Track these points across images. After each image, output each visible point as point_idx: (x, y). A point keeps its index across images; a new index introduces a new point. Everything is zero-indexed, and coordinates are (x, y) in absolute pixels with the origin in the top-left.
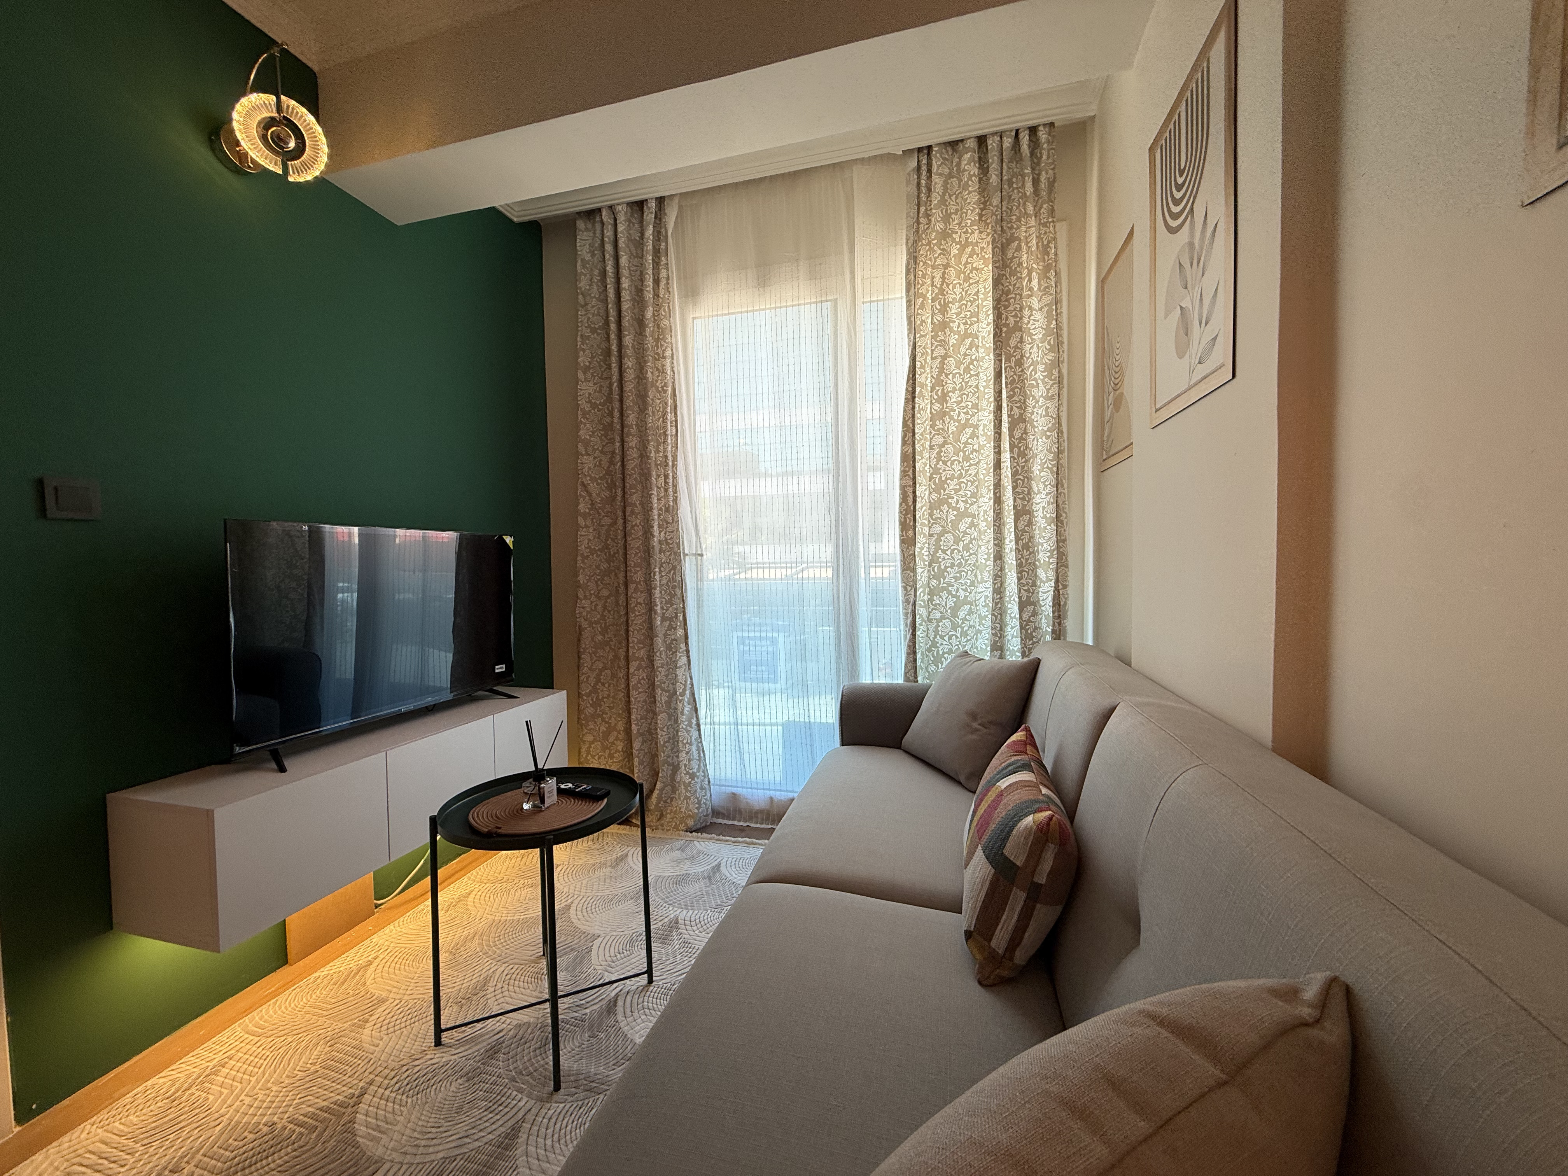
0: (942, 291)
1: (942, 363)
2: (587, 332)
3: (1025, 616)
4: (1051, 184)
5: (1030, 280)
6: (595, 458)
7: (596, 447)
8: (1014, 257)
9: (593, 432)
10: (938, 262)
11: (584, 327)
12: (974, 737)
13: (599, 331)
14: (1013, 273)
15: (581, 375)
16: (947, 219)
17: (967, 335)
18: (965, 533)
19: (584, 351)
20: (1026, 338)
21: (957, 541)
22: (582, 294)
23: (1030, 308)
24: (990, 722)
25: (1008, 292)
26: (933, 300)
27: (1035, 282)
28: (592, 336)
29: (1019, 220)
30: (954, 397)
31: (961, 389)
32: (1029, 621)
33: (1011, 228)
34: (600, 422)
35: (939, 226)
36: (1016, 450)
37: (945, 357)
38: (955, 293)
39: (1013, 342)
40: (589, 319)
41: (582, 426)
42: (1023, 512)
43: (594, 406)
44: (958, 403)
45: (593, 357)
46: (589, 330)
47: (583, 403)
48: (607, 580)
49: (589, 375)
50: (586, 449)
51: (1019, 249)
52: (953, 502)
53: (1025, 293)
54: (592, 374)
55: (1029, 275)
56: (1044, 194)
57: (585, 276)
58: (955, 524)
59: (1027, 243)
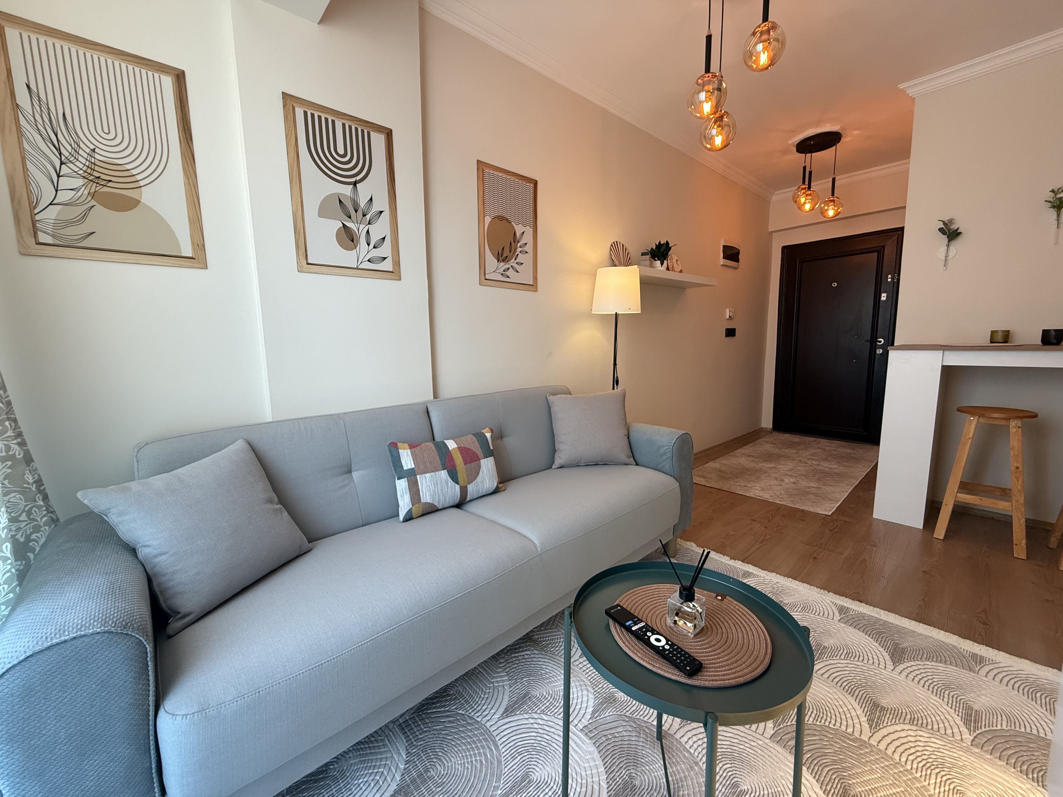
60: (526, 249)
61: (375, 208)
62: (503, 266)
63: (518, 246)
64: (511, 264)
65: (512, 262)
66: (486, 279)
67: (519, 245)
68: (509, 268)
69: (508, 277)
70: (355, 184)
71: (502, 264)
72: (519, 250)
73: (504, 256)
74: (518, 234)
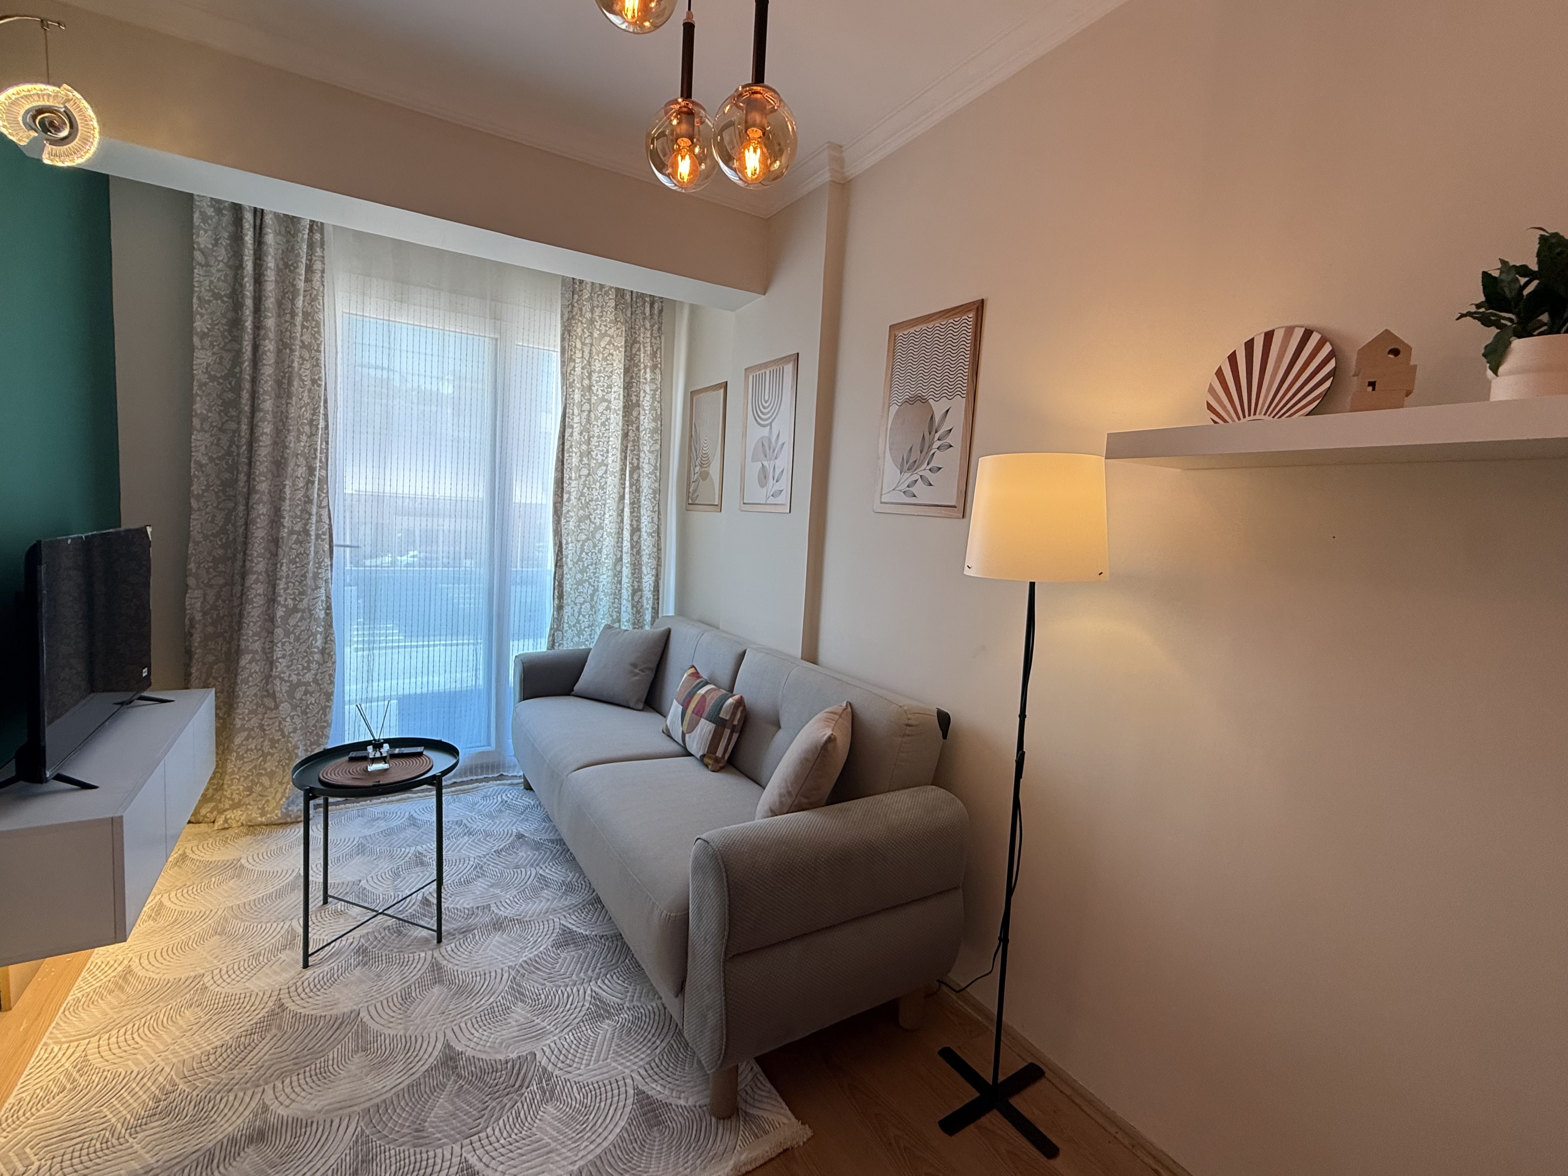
0: (589, 363)
1: (589, 415)
2: (207, 296)
3: (636, 599)
4: (661, 311)
5: (645, 372)
6: (212, 436)
7: (214, 424)
8: (636, 354)
9: (210, 407)
10: (587, 341)
11: (203, 289)
12: (637, 678)
13: (225, 299)
14: (637, 366)
15: (196, 340)
16: (592, 311)
17: (604, 400)
18: (599, 540)
19: (202, 315)
20: (642, 412)
21: (595, 546)
22: (200, 249)
23: (645, 391)
24: (647, 668)
25: (632, 378)
26: (583, 368)
27: (648, 376)
28: (214, 302)
29: (639, 329)
30: (594, 441)
31: (598, 437)
32: (638, 602)
33: (635, 333)
34: (219, 396)
35: (588, 315)
36: (634, 487)
37: (590, 411)
38: (597, 366)
39: (635, 414)
40: (211, 282)
41: (198, 398)
42: (636, 530)
43: (212, 378)
44: (596, 447)
45: (213, 325)
46: (210, 294)
47: (199, 374)
48: (221, 567)
49: (207, 342)
50: (202, 424)
51: (639, 350)
52: (592, 517)
53: (642, 380)
54: (211, 343)
55: (645, 367)
56: (656, 317)
57: (206, 231)
58: (593, 534)
59: (644, 347)
60: (948, 440)
61: (780, 443)
62: (908, 477)
63: (936, 438)
64: (921, 474)
65: (924, 470)
66: (881, 503)
67: (937, 436)
68: (916, 481)
69: (915, 496)
70: (771, 423)
71: (907, 475)
72: (937, 444)
73: (911, 461)
74: (937, 419)
